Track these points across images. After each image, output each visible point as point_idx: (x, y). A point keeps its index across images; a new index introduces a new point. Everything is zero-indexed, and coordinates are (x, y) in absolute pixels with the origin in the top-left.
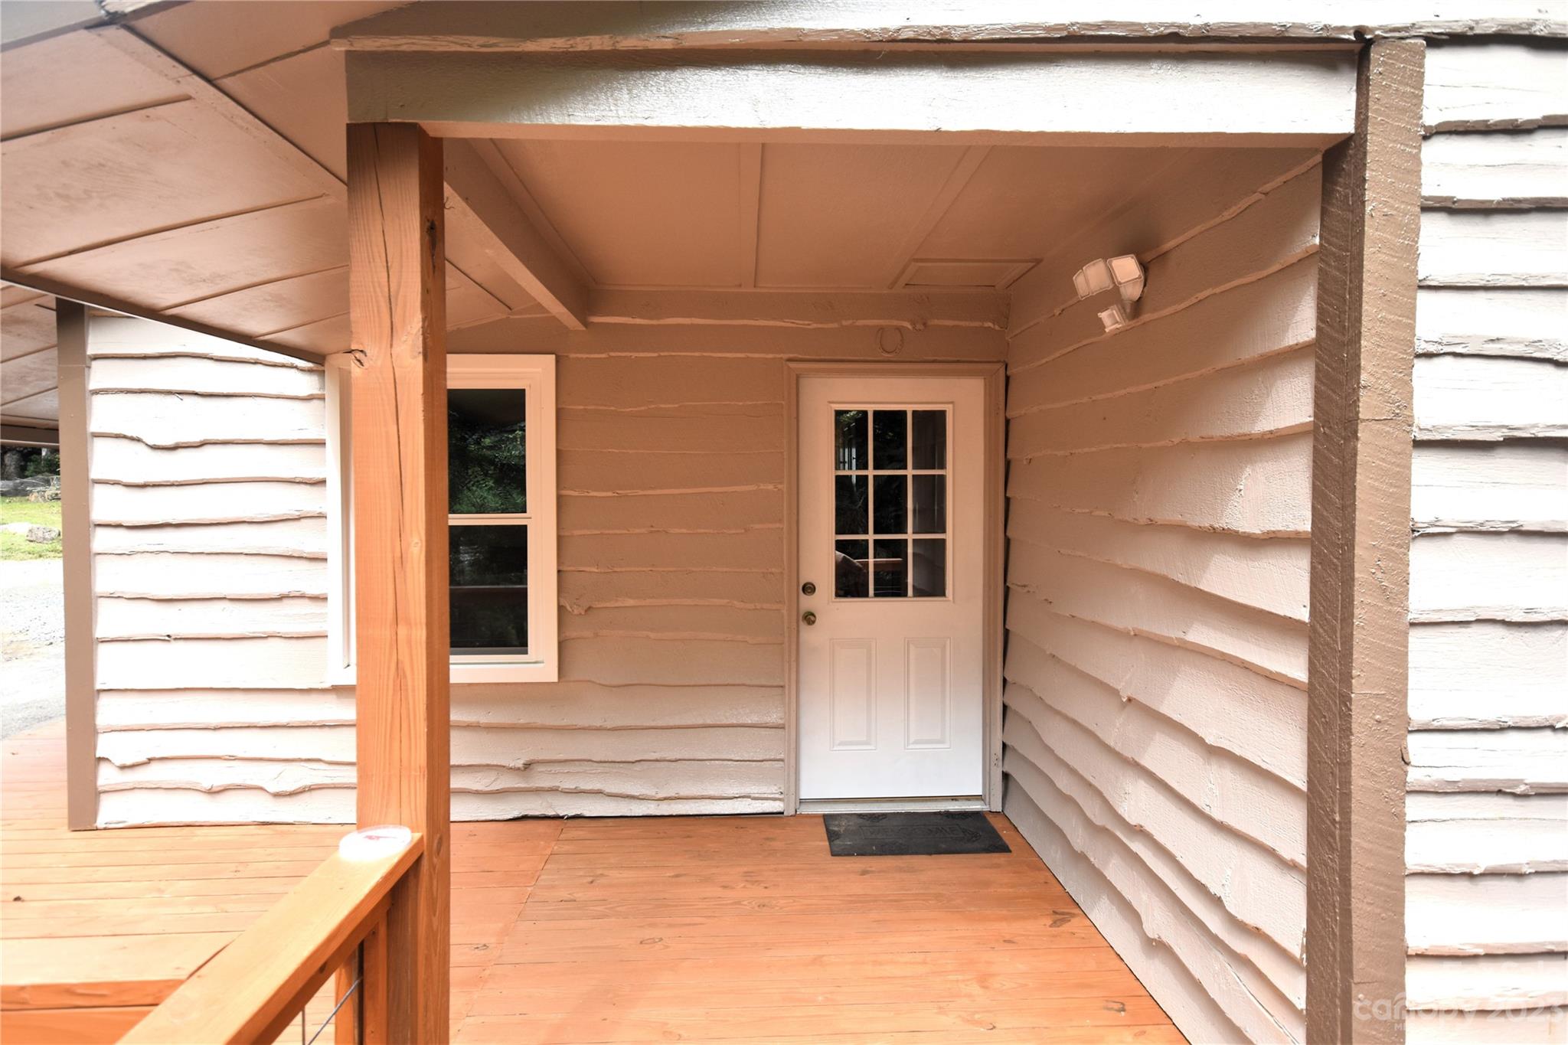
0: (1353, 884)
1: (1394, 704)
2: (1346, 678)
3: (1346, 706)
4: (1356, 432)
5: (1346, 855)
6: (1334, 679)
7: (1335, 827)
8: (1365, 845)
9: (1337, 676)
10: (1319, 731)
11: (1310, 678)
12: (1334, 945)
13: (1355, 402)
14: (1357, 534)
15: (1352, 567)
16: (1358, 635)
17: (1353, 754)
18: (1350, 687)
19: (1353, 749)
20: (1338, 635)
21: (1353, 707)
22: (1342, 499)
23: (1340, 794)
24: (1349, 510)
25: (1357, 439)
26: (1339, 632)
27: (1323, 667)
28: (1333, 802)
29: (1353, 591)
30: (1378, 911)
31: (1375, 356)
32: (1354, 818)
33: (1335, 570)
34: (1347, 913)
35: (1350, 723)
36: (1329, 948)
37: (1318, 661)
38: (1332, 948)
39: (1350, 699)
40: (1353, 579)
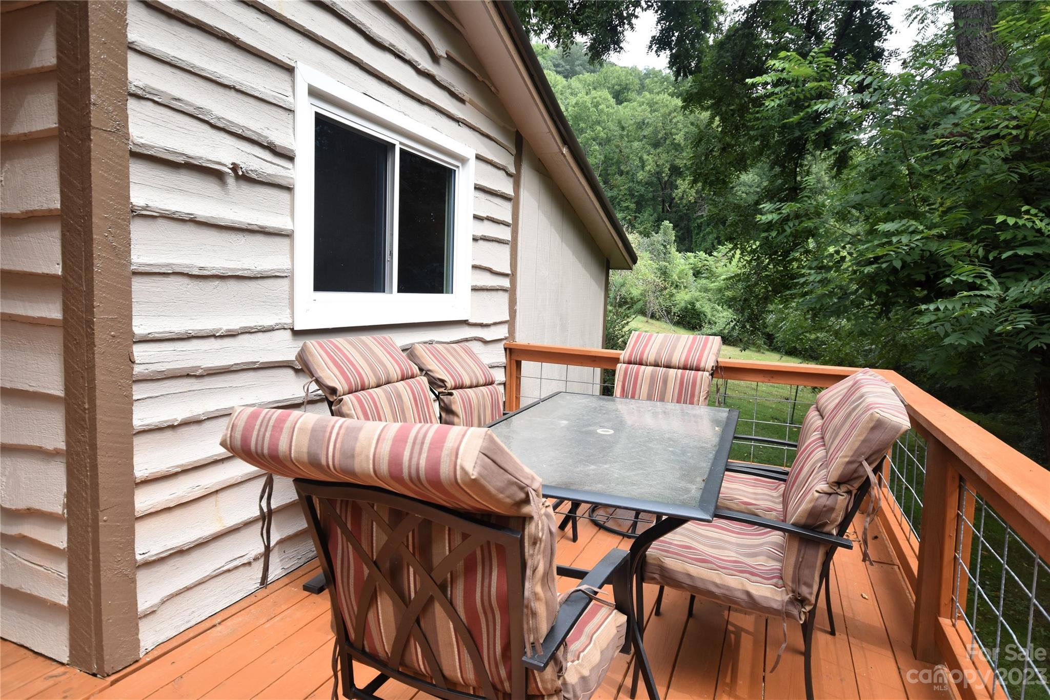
0: (98, 446)
1: (124, 324)
2: (90, 309)
3: (91, 327)
4: (89, 135)
5: (93, 429)
6: (82, 312)
7: (85, 413)
8: (106, 419)
9: (84, 309)
10: (72, 350)
11: (64, 315)
12: (86, 494)
13: (87, 114)
14: (93, 207)
15: (91, 231)
16: (97, 279)
17: (96, 360)
18: (92, 314)
19: (96, 356)
20: (83, 280)
21: (95, 328)
22: (82, 184)
23: (88, 389)
24: (87, 190)
25: (91, 140)
26: (83, 278)
27: (73, 305)
28: (83, 397)
29: (92, 247)
30: (116, 460)
31: (100, 84)
32: (98, 402)
33: (80, 235)
34: (94, 467)
35: (94, 339)
36: (83, 497)
37: (70, 301)
38: (84, 495)
39: (93, 323)
40: (92, 239)
